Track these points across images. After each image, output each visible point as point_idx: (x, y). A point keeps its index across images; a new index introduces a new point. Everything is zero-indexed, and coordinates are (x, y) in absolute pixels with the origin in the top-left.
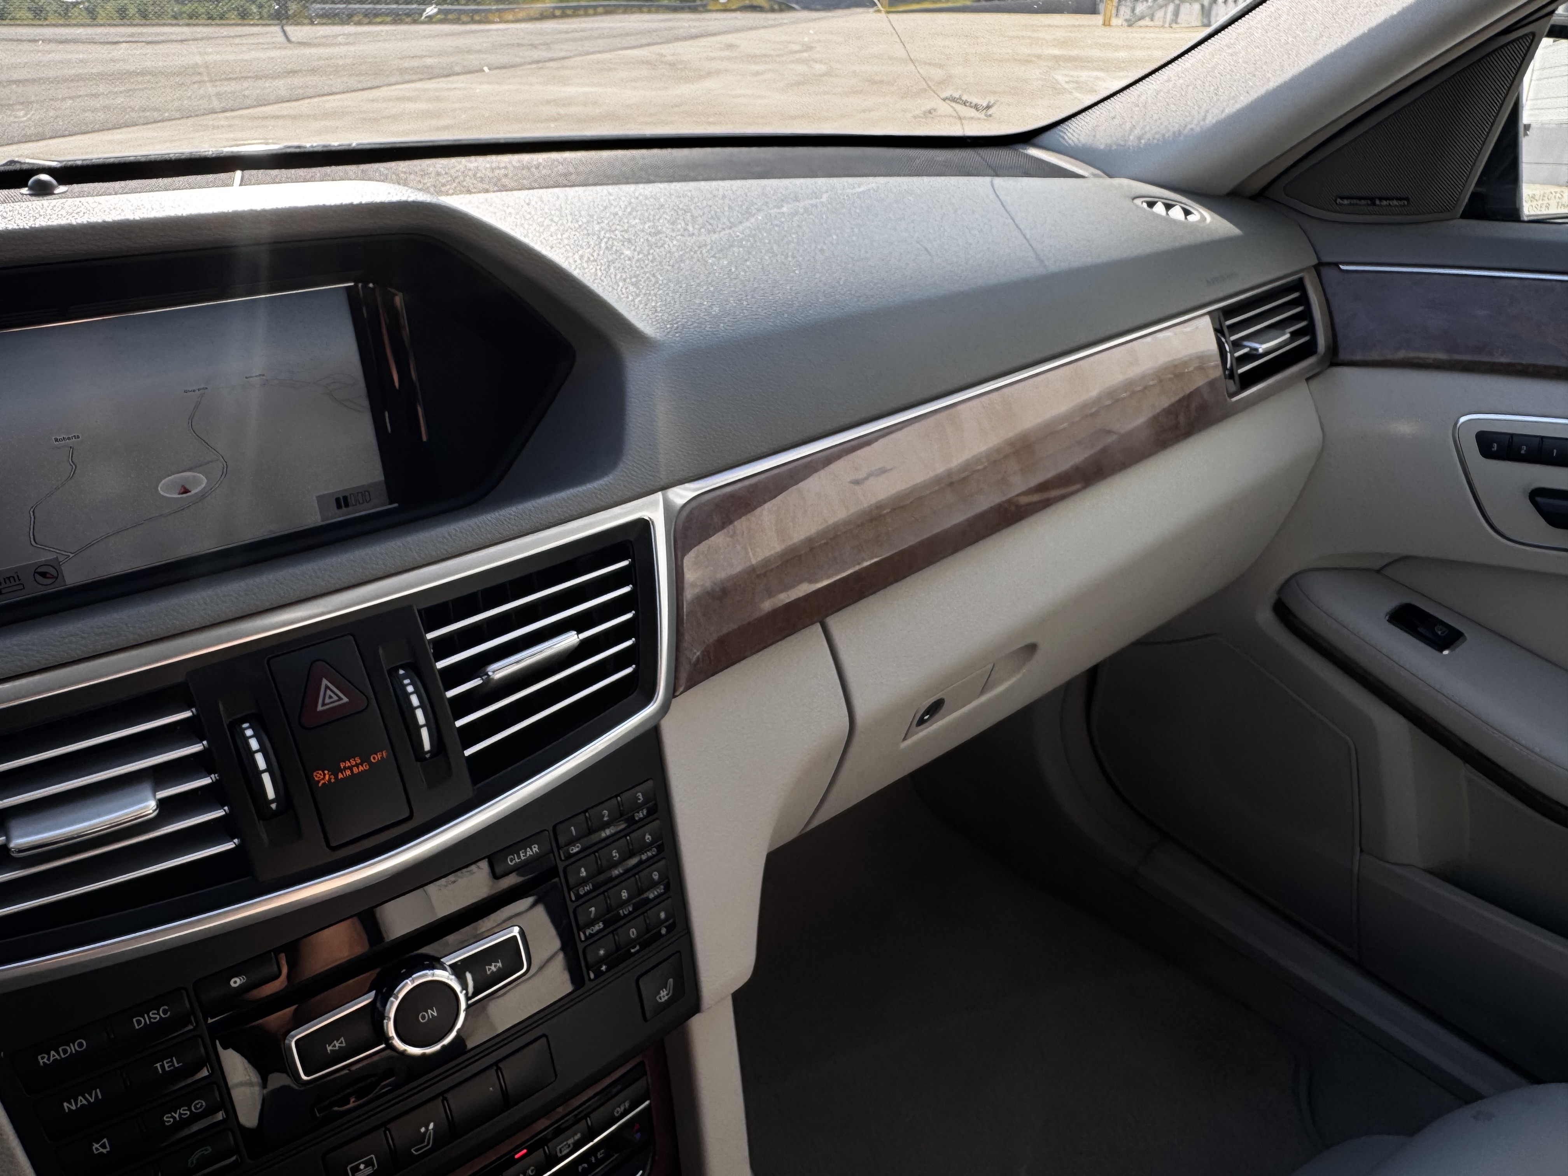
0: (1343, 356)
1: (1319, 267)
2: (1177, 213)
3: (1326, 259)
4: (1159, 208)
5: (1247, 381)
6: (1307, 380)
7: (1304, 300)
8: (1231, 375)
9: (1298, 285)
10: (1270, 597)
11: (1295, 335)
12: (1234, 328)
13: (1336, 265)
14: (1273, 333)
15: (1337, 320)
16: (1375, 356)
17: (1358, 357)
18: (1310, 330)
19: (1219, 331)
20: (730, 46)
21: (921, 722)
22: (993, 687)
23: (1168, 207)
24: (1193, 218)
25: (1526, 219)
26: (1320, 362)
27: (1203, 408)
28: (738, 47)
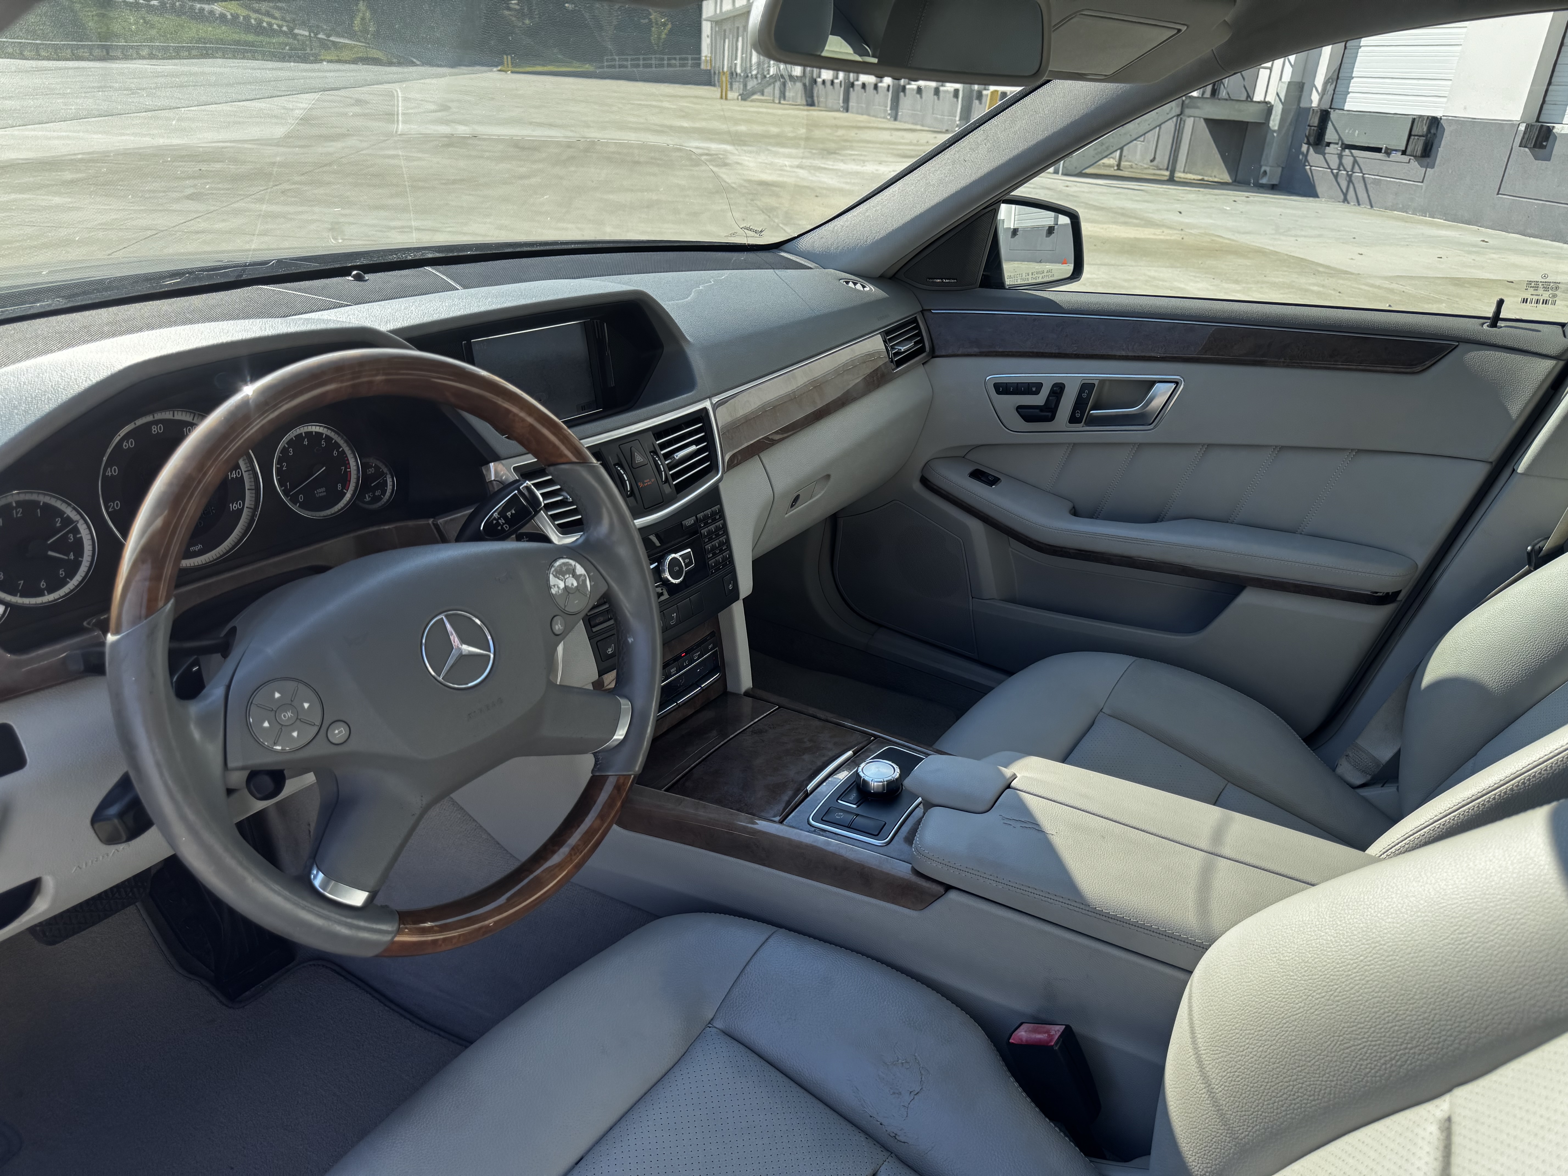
0: (937, 353)
1: (922, 312)
2: (859, 287)
3: (926, 308)
4: (851, 284)
5: (899, 363)
6: (923, 364)
7: (917, 327)
8: (892, 361)
9: (915, 320)
10: (917, 475)
11: (916, 343)
12: (891, 340)
13: (930, 310)
14: (907, 342)
15: (933, 336)
16: (950, 352)
17: (943, 354)
18: (921, 341)
19: (885, 341)
20: (359, 102)
21: (792, 506)
22: (815, 496)
23: (855, 284)
24: (867, 289)
25: (1007, 287)
26: (928, 355)
27: (883, 375)
28: (367, 102)
